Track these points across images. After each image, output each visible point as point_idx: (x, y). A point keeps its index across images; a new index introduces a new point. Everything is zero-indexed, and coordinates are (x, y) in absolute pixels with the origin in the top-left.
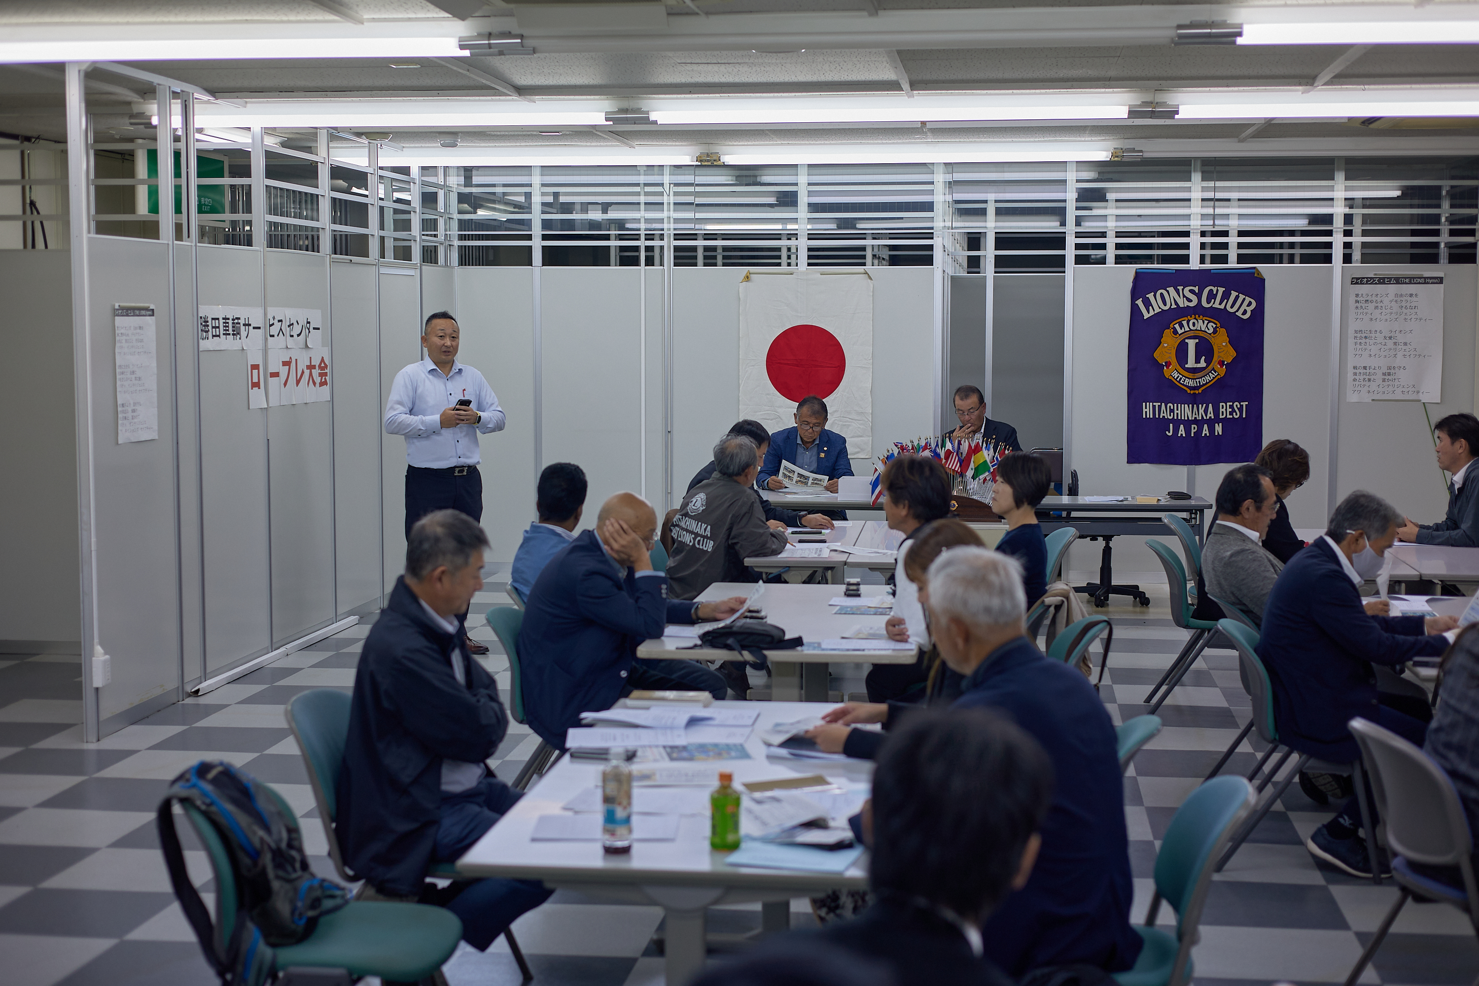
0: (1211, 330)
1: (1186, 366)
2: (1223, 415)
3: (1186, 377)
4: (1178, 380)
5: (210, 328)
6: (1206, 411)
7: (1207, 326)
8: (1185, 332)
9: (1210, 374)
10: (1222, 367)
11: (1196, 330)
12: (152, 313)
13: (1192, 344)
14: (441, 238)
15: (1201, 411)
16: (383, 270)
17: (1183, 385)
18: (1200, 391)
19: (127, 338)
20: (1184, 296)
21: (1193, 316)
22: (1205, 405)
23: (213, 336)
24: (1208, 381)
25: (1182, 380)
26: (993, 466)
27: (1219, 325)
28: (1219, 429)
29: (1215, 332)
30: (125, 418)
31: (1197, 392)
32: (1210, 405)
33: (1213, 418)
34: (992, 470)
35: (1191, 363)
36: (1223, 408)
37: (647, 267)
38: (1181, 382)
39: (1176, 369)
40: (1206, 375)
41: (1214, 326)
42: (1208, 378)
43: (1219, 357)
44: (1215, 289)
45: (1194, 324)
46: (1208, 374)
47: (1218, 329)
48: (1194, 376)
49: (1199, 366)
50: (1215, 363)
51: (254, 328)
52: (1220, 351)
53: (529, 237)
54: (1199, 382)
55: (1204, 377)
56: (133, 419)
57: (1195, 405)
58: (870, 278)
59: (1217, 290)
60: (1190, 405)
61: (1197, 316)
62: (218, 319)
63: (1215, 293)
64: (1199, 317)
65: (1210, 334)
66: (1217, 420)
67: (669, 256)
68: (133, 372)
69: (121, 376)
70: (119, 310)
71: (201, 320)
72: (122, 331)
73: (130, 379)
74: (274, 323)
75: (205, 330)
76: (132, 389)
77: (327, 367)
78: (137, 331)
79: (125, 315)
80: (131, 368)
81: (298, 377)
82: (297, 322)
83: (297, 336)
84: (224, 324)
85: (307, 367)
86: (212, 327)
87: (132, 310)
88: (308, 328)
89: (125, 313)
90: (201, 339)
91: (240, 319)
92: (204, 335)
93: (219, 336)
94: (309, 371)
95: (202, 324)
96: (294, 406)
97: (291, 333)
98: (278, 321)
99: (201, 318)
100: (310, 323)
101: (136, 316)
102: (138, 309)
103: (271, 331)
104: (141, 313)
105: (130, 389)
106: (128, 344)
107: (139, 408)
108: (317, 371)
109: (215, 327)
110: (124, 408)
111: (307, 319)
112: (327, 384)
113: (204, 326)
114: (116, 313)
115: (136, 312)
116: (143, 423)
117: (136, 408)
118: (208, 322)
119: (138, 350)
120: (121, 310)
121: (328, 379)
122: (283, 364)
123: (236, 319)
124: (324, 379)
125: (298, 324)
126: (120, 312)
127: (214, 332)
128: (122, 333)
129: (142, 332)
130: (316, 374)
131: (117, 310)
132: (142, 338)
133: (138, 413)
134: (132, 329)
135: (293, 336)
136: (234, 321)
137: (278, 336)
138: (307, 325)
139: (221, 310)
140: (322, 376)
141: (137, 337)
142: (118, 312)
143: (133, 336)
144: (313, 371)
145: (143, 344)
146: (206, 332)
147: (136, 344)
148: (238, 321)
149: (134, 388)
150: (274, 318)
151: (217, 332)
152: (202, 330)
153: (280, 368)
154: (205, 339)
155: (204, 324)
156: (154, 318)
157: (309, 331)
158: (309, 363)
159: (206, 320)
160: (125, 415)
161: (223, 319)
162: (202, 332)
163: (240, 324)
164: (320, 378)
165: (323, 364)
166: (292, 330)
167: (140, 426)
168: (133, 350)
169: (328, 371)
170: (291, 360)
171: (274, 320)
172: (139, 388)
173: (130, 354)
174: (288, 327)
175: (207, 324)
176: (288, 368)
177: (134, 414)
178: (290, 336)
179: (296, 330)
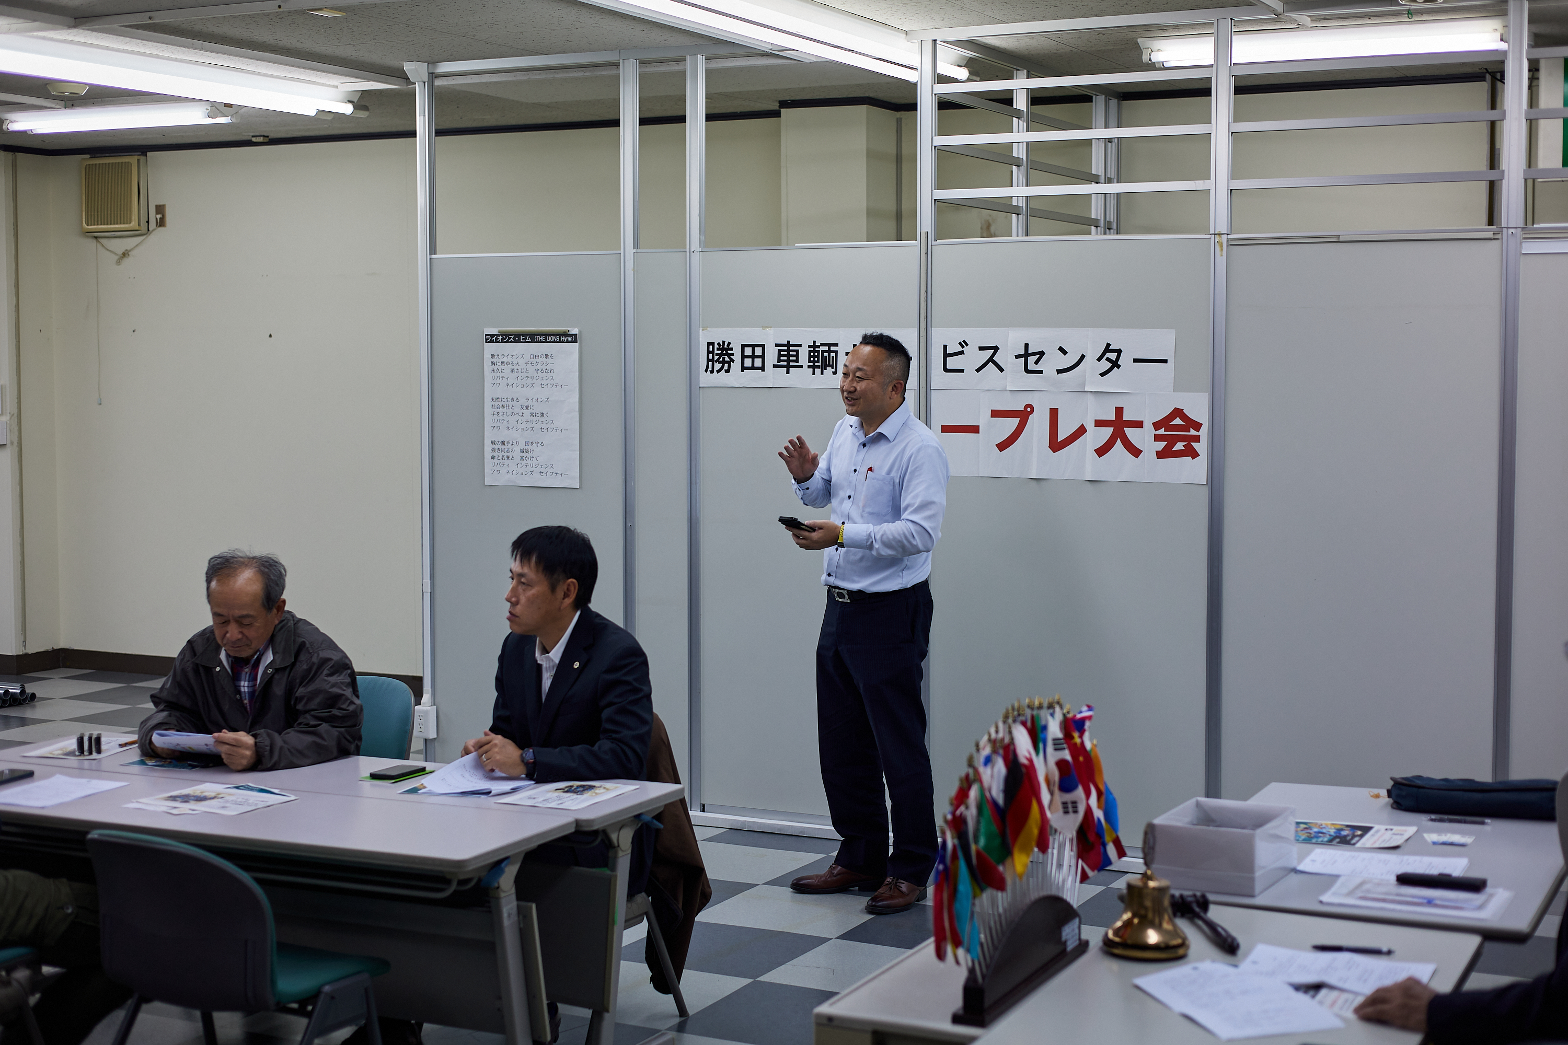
5: (737, 358)
12: (574, 338)
19: (515, 367)
23: (743, 368)
30: (508, 457)
56: (522, 459)
62: (763, 346)
68: (527, 407)
69: (501, 410)
70: (499, 335)
71: (711, 347)
72: (505, 359)
73: (521, 414)
74: (963, 351)
75: (721, 360)
76: (524, 426)
77: (1198, 426)
78: (539, 360)
79: (511, 342)
80: (523, 401)
81: (1060, 438)
82: (1061, 349)
83: (1059, 371)
84: (782, 353)
85: (1099, 423)
86: (744, 357)
87: (527, 335)
88: (1108, 359)
89: (512, 339)
90: (706, 371)
91: (837, 345)
92: (718, 366)
93: (762, 368)
94: (1108, 431)
95: (713, 352)
96: (1034, 482)
97: (1031, 366)
98: (981, 349)
99: (709, 344)
100: (1119, 352)
101: (537, 342)
102: (541, 334)
103: (952, 363)
104: (548, 339)
105: (520, 426)
106: (517, 375)
107: (538, 449)
108: (1149, 430)
109: (753, 357)
110: (506, 447)
111: (1108, 345)
112: (1195, 455)
113: (717, 354)
114: (491, 339)
115: (536, 338)
116: (546, 466)
117: (532, 448)
118: (732, 349)
119: (539, 382)
120: (502, 335)
121: (1201, 447)
122: (996, 414)
123: (822, 345)
124: (1179, 446)
125: (1065, 352)
126: (501, 337)
127: (748, 362)
128: (503, 362)
129: (549, 360)
130: (1143, 438)
131: (492, 336)
132: (549, 368)
133: (535, 454)
134: (527, 357)
135: (1041, 372)
136: (816, 349)
137: (978, 370)
138: (1108, 355)
139: (772, 333)
140: (1172, 441)
141: (539, 367)
142: (494, 338)
143: (529, 365)
144: (1129, 431)
145: (552, 374)
146: (723, 362)
147: (535, 375)
148: (829, 348)
149: (529, 425)
150: (963, 344)
151: (758, 362)
152: (712, 361)
153: (983, 419)
154: (718, 371)
155: (720, 352)
156: (577, 344)
157: (1115, 364)
158: (1112, 417)
159: (726, 347)
160: (506, 454)
161: (777, 345)
162: (710, 363)
163: (836, 352)
164: (1161, 445)
165: (1178, 421)
166: (1037, 362)
167: (539, 470)
168: (530, 381)
169: (1204, 433)
170: (1029, 409)
171: (963, 347)
172: (539, 426)
173: (520, 385)
174: (1017, 357)
175: (729, 352)
176: (1015, 421)
177: (525, 455)
178: (1027, 371)
179: (1051, 362)
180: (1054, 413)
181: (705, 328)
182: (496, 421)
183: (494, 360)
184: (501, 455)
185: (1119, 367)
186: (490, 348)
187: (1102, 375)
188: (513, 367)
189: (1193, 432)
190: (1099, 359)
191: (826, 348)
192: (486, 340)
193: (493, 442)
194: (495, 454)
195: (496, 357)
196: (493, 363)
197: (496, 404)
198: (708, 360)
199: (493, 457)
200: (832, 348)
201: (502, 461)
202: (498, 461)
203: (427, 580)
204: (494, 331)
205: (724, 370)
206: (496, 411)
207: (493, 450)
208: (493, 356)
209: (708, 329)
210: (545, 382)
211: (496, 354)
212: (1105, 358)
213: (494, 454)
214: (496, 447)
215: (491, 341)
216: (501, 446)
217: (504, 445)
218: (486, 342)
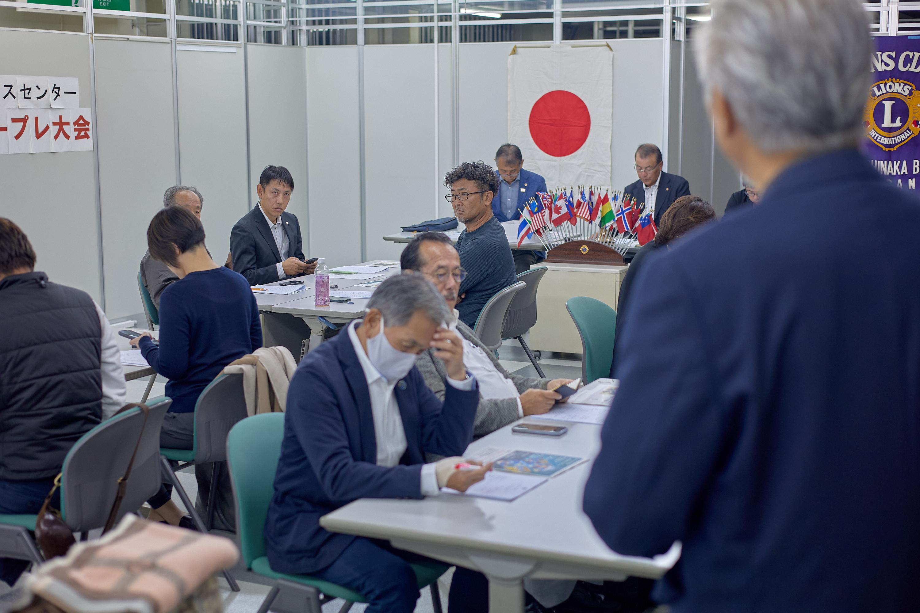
0: (907, 92)
1: (883, 126)
2: (916, 171)
3: (882, 136)
4: (875, 138)
6: (900, 167)
7: (903, 89)
8: (883, 94)
9: (905, 133)
10: (916, 126)
11: (892, 92)
13: (888, 105)
14: (283, 24)
15: (896, 167)
16: (179, 47)
17: (879, 143)
18: (895, 148)
20: (882, 61)
21: (890, 79)
22: (899, 162)
24: (903, 140)
25: (879, 138)
26: (617, 215)
27: (914, 87)
28: (912, 183)
29: (910, 94)
31: (892, 149)
32: (905, 162)
33: (906, 173)
34: (616, 219)
35: (887, 123)
36: (916, 164)
37: (440, 44)
38: (878, 140)
39: (873, 129)
40: (901, 134)
41: (910, 88)
42: (903, 137)
43: (914, 117)
44: (911, 54)
45: (890, 87)
46: (903, 133)
47: (913, 91)
48: (890, 135)
49: (894, 125)
50: (910, 123)
52: (915, 111)
53: (354, 21)
54: (895, 140)
55: (899, 135)
57: (890, 162)
58: (611, 49)
59: (914, 55)
60: (886, 162)
61: (894, 79)
63: (911, 57)
64: (896, 80)
65: (906, 96)
66: (910, 175)
67: (455, 35)
77: (88, 124)
81: (40, 132)
82: (37, 87)
83: (38, 98)
85: (54, 124)
88: (55, 92)
94: (57, 127)
96: (30, 155)
97: (27, 96)
98: (5, 86)
100: (59, 88)
108: (72, 126)
111: (55, 85)
112: (88, 137)
121: (90, 133)
122: (14, 120)
124: (82, 133)
125: (39, 88)
130: (70, 129)
135: (30, 98)
137: (4, 98)
140: (80, 131)
144: (65, 127)
153: (9, 124)
157: (58, 95)
158: (59, 120)
164: (77, 133)
165: (81, 122)
166: (28, 94)
169: (90, 127)
170: (26, 118)
174: (21, 90)
176: (21, 124)
178: (26, 98)
179: (35, 93)
180: (36, 119)
185: (59, 96)
187: (55, 99)
190: (52, 92)
212: (54, 91)
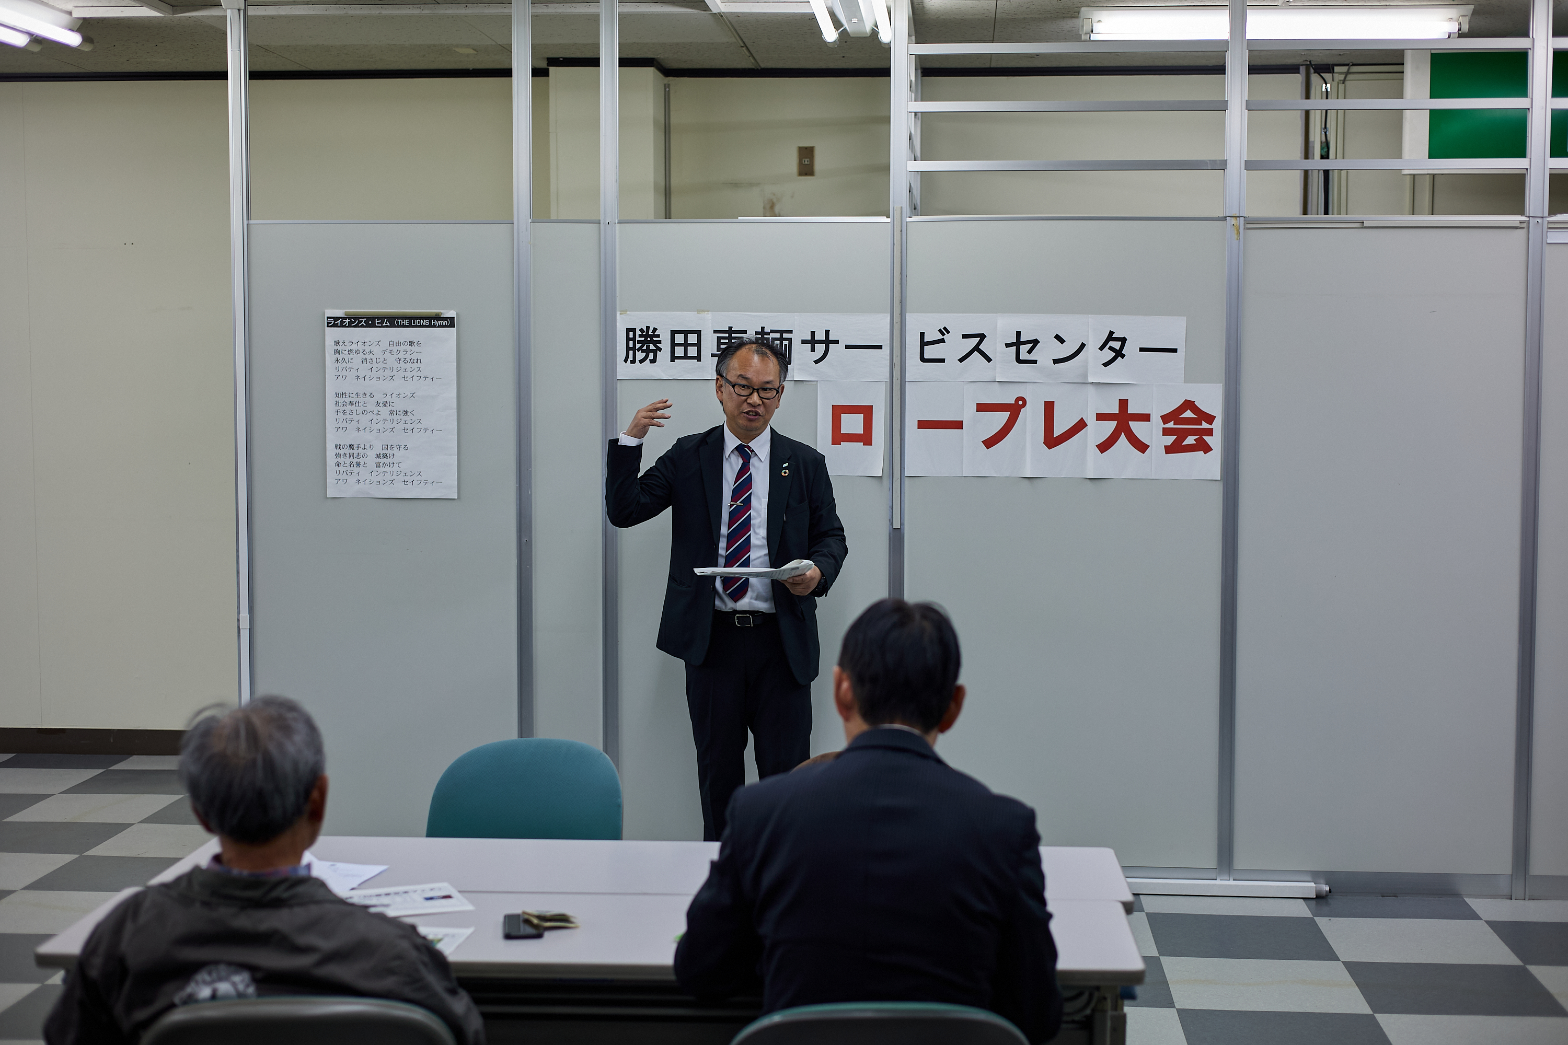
5: (665, 345)
12: (450, 323)
16: (1554, 237)
19: (368, 357)
23: (673, 358)
30: (358, 464)
51: (848, 347)
56: (378, 466)
62: (699, 333)
68: (385, 404)
69: (348, 408)
70: (346, 318)
71: (631, 334)
72: (354, 347)
73: (376, 412)
74: (943, 339)
75: (645, 348)
76: (380, 426)
77: (1210, 419)
78: (402, 348)
79: (362, 326)
80: (379, 397)
81: (1057, 432)
82: (1058, 337)
83: (1056, 361)
84: (722, 341)
85: (1101, 417)
86: (673, 345)
87: (385, 318)
88: (1111, 348)
89: (363, 323)
90: (626, 361)
91: (791, 332)
92: (640, 355)
93: (698, 358)
94: (1112, 425)
95: (634, 339)
96: (1027, 481)
97: (1024, 356)
98: (965, 336)
99: (628, 330)
100: (1124, 340)
101: (398, 326)
102: (404, 318)
103: (930, 352)
104: (414, 323)
105: (375, 427)
106: (371, 366)
107: (399, 454)
108: (1157, 424)
109: (686, 345)
110: (355, 451)
111: (1111, 333)
112: (1207, 449)
113: (639, 342)
114: (335, 322)
115: (397, 322)
116: (412, 474)
117: (391, 452)
118: (658, 336)
119: (402, 374)
120: (349, 318)
121: (1214, 441)
122: (981, 407)
123: (773, 331)
124: (1190, 440)
125: (1062, 341)
126: (347, 321)
127: (679, 351)
128: (352, 350)
129: (415, 348)
130: (1150, 432)
131: (336, 319)
132: (414, 357)
133: (395, 460)
134: (385, 345)
135: (1035, 362)
136: (765, 336)
137: (961, 360)
138: (1111, 344)
139: (710, 318)
140: (1182, 435)
141: (401, 356)
142: (339, 321)
143: (387, 354)
144: (1134, 426)
145: (419, 365)
146: (648, 351)
147: (396, 365)
148: (781, 336)
149: (388, 425)
150: (944, 331)
151: (692, 351)
152: (634, 349)
153: (968, 414)
154: (641, 361)
155: (643, 339)
156: (454, 330)
157: (1119, 354)
158: (1115, 410)
159: (650, 333)
160: (355, 460)
161: (715, 332)
162: (631, 352)
163: (790, 340)
164: (1170, 440)
165: (1188, 414)
166: (1030, 352)
167: (401, 477)
168: (388, 373)
169: (1217, 426)
170: (1020, 403)
171: (943, 334)
172: (402, 426)
173: (375, 378)
174: (1008, 345)
175: (655, 339)
176: (1006, 415)
177: (382, 460)
178: (1019, 360)
179: (1047, 352)
180: (1049, 407)
181: (623, 312)
182: (341, 420)
183: (339, 348)
184: (348, 461)
185: (1123, 356)
186: (333, 334)
187: (1105, 365)
188: (365, 356)
189: (1205, 425)
190: (1101, 348)
191: (778, 335)
192: (328, 323)
193: (338, 447)
194: (341, 460)
195: (341, 344)
196: (337, 352)
197: (341, 400)
198: (628, 349)
199: (338, 464)
200: (785, 335)
201: (349, 469)
202: (345, 469)
203: (245, 614)
204: (339, 313)
205: (648, 360)
206: (342, 409)
207: (338, 456)
208: (337, 343)
209: (628, 312)
210: (409, 374)
211: (341, 341)
212: (1108, 346)
213: (339, 460)
214: (342, 452)
215: (335, 325)
216: (348, 451)
217: (353, 449)
218: (328, 326)
